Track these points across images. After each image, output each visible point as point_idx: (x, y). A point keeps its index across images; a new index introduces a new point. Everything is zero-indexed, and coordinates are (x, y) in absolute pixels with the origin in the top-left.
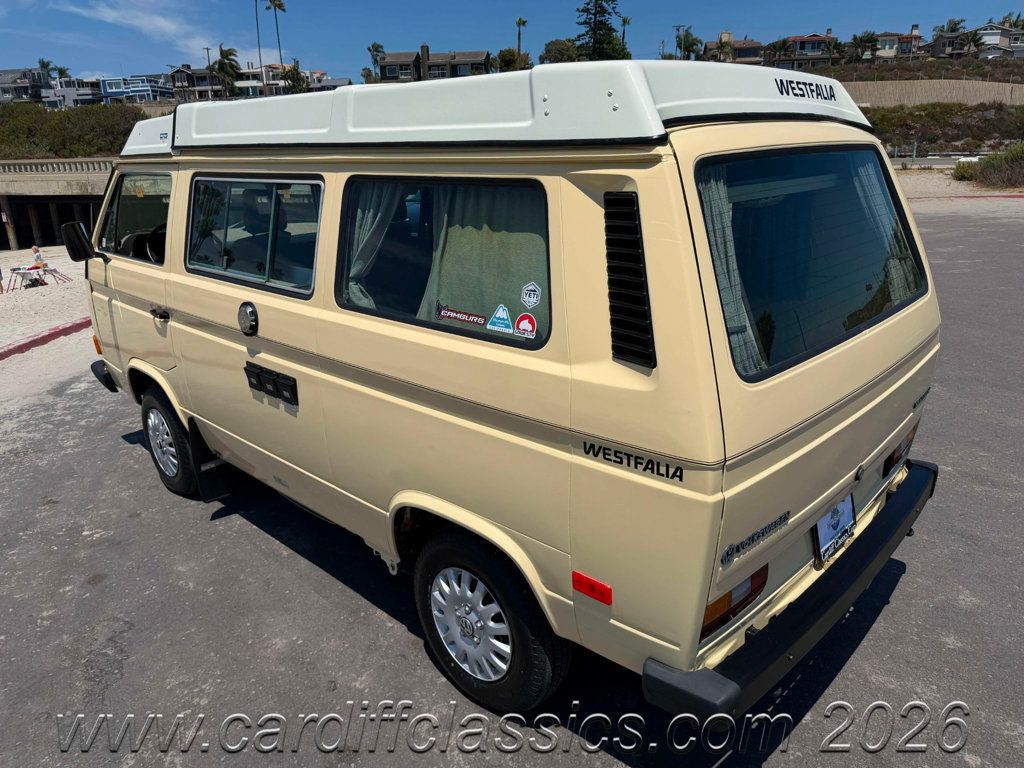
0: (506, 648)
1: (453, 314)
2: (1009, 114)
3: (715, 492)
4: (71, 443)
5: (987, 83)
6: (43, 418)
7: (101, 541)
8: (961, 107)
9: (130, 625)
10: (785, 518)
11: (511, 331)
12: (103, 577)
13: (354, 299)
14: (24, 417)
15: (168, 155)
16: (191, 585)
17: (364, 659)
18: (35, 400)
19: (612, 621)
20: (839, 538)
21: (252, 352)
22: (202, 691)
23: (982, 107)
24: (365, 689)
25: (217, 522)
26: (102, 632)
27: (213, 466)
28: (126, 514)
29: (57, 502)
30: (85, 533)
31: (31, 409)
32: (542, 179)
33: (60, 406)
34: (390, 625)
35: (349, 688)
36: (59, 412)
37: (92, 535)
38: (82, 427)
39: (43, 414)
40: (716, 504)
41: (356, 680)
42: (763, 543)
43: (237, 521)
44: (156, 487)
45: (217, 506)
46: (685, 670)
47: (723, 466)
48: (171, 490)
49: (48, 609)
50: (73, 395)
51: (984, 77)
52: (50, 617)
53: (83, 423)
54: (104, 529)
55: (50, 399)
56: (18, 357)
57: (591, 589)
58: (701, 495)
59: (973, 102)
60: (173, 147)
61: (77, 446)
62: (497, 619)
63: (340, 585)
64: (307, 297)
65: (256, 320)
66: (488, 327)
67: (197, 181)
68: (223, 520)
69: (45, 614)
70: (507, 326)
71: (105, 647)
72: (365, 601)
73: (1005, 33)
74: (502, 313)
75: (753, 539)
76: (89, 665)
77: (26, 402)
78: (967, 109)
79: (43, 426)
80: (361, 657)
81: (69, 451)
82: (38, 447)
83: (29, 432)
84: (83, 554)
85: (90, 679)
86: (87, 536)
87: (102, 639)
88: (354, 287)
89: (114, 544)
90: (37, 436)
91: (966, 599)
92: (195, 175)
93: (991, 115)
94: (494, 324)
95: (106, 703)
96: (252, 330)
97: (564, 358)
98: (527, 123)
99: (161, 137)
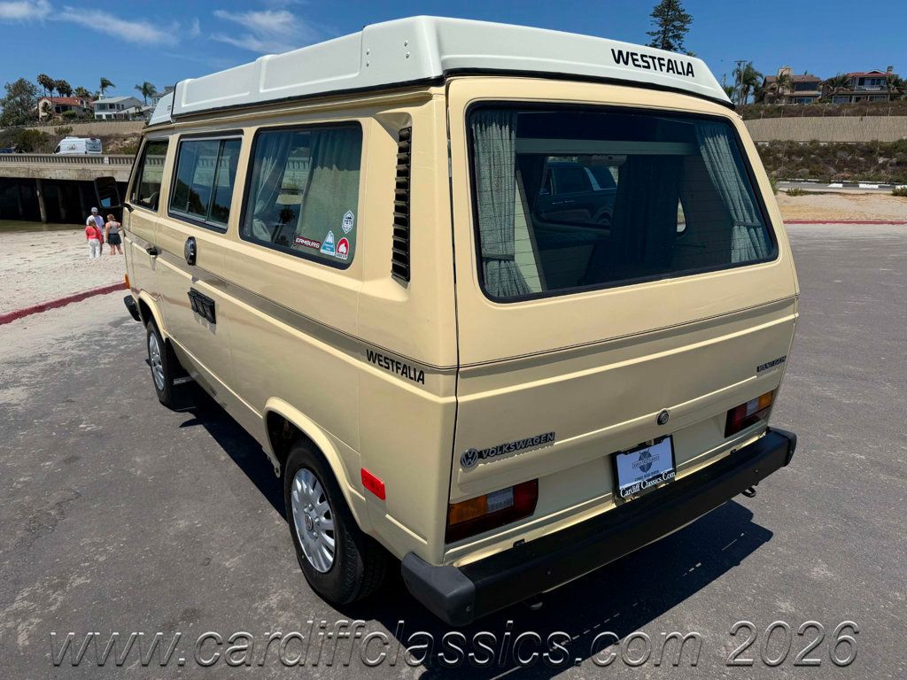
0: (331, 542)
1: (302, 241)
3: (446, 394)
4: (106, 361)
6: (96, 341)
7: (90, 433)
9: (78, 495)
10: (548, 438)
11: (333, 254)
12: (77, 458)
13: (255, 233)
14: (82, 339)
15: (169, 122)
16: (139, 472)
17: (242, 546)
18: (97, 328)
19: (388, 516)
20: (649, 480)
21: (195, 280)
22: (105, 550)
24: (232, 567)
25: (183, 429)
26: (56, 497)
27: (184, 381)
28: (119, 416)
29: (72, 401)
30: (81, 426)
31: (90, 335)
32: (362, 120)
33: (113, 334)
34: (277, 522)
35: (219, 566)
36: (109, 338)
37: (85, 428)
38: (121, 350)
39: (97, 338)
40: (446, 406)
41: (228, 560)
42: (517, 457)
43: (200, 430)
44: (152, 399)
45: (190, 416)
46: (435, 565)
47: (456, 371)
48: (161, 402)
49: (25, 476)
50: (126, 327)
52: (24, 482)
53: (123, 347)
54: (96, 425)
55: (107, 329)
56: (101, 296)
57: (373, 485)
58: (435, 396)
60: (172, 116)
61: (109, 363)
62: (327, 516)
63: (253, 487)
64: (223, 231)
65: (195, 252)
66: (322, 251)
67: (182, 142)
68: (188, 428)
69: (22, 480)
70: (332, 250)
71: (51, 509)
72: (267, 502)
74: (330, 239)
75: (501, 450)
76: (34, 520)
77: (91, 328)
79: (93, 347)
80: (241, 543)
81: (102, 366)
82: (80, 361)
83: (80, 350)
84: (72, 440)
85: (29, 530)
86: (83, 428)
87: (52, 502)
88: (257, 224)
89: (98, 436)
90: (85, 353)
91: (820, 571)
92: (181, 137)
94: (324, 248)
95: (31, 549)
96: (192, 260)
97: (360, 277)
98: (355, 74)
99: (168, 108)
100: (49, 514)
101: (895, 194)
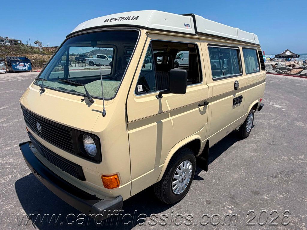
21: (234, 95)
60: (197, 32)
64: (241, 75)
67: (209, 47)
74: (257, 68)
87: (277, 179)
98: (255, 41)
99: (186, 25)
100: (281, 176)
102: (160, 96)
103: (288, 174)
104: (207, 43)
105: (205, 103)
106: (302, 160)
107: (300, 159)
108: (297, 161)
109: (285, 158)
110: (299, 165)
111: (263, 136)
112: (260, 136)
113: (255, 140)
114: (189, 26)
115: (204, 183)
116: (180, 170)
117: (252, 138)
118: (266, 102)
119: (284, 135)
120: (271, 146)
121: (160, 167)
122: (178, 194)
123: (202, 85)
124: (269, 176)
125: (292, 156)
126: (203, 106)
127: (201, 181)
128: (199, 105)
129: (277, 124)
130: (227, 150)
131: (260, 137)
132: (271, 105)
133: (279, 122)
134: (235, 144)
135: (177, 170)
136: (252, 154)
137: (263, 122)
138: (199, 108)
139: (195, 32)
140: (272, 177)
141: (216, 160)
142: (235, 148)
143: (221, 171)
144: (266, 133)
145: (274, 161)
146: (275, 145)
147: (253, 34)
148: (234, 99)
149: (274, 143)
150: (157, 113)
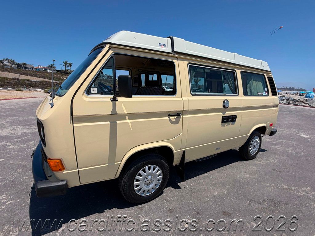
1: (260, 94)
2: (21, 81)
5: (11, 73)
8: (7, 78)
21: (224, 113)
23: (13, 79)
51: (9, 72)
59: (11, 77)
60: (174, 51)
64: (237, 96)
66: (263, 94)
67: (190, 66)
73: (9, 62)
74: (264, 92)
78: (9, 79)
93: (16, 80)
98: (262, 67)
99: (160, 45)
100: (268, 204)
101: (17, 91)
102: (114, 100)
103: (278, 204)
104: (188, 62)
105: (178, 114)
106: (306, 192)
107: (304, 191)
108: (298, 192)
109: (284, 186)
110: (299, 197)
111: (271, 161)
112: (268, 160)
113: (259, 164)
114: (165, 46)
115: (179, 193)
116: (145, 172)
117: (257, 161)
118: (293, 131)
119: (297, 164)
120: (274, 171)
121: (115, 163)
122: (143, 195)
123: (175, 97)
124: (253, 200)
125: (294, 186)
126: (176, 117)
127: (177, 190)
128: (169, 115)
129: (294, 152)
130: (222, 168)
131: (267, 162)
132: (297, 134)
133: (298, 150)
134: (234, 163)
135: (141, 172)
136: (247, 176)
137: (278, 149)
138: (169, 118)
139: (172, 51)
140: (255, 202)
141: (205, 175)
142: (232, 167)
143: (203, 185)
144: (276, 158)
145: (269, 187)
146: (280, 171)
147: (260, 60)
148: (222, 117)
149: (280, 170)
150: (110, 113)
